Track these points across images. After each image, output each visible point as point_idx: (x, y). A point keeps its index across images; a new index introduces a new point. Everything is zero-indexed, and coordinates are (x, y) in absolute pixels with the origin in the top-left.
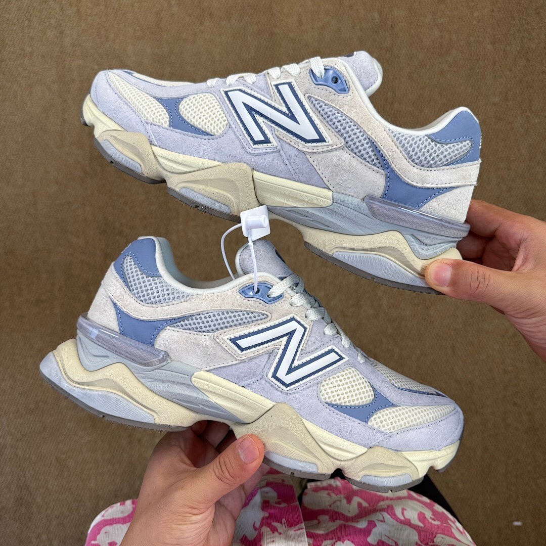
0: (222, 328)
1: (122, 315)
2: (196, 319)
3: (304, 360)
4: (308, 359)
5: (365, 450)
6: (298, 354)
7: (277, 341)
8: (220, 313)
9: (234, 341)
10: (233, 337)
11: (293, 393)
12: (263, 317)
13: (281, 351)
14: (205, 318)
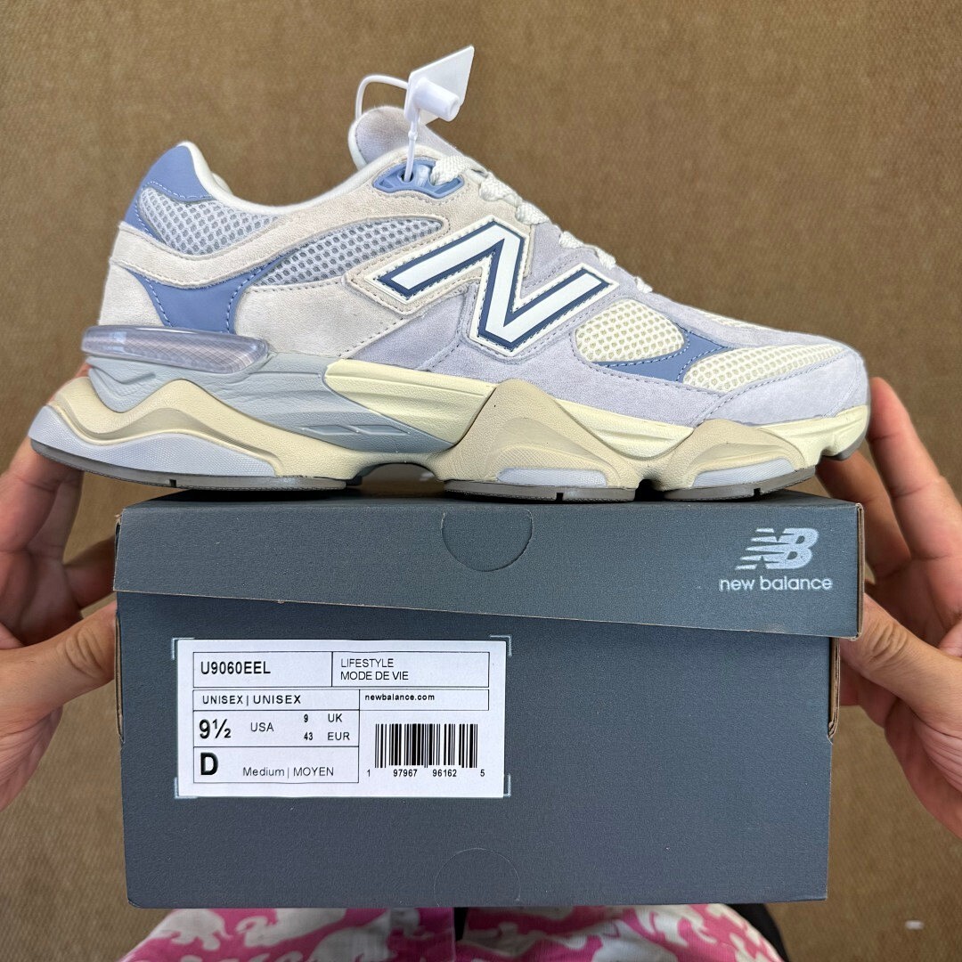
0: (357, 261)
2: (303, 254)
3: (534, 295)
4: (540, 291)
5: (690, 430)
6: (519, 285)
7: (471, 268)
8: (347, 232)
9: (386, 280)
10: (383, 273)
11: (527, 359)
12: (434, 226)
13: (484, 285)
14: (320, 247)
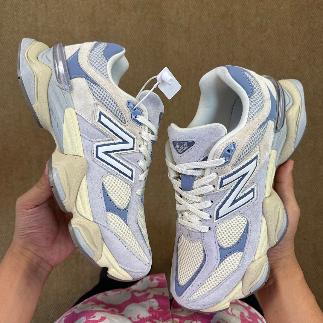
0: (103, 103)
1: (75, 56)
2: (99, 88)
3: (116, 158)
4: (119, 159)
5: (92, 220)
6: (118, 152)
7: (116, 136)
8: (110, 98)
9: (101, 113)
10: (102, 112)
11: (96, 163)
12: (124, 122)
13: (112, 142)
14: (103, 92)
